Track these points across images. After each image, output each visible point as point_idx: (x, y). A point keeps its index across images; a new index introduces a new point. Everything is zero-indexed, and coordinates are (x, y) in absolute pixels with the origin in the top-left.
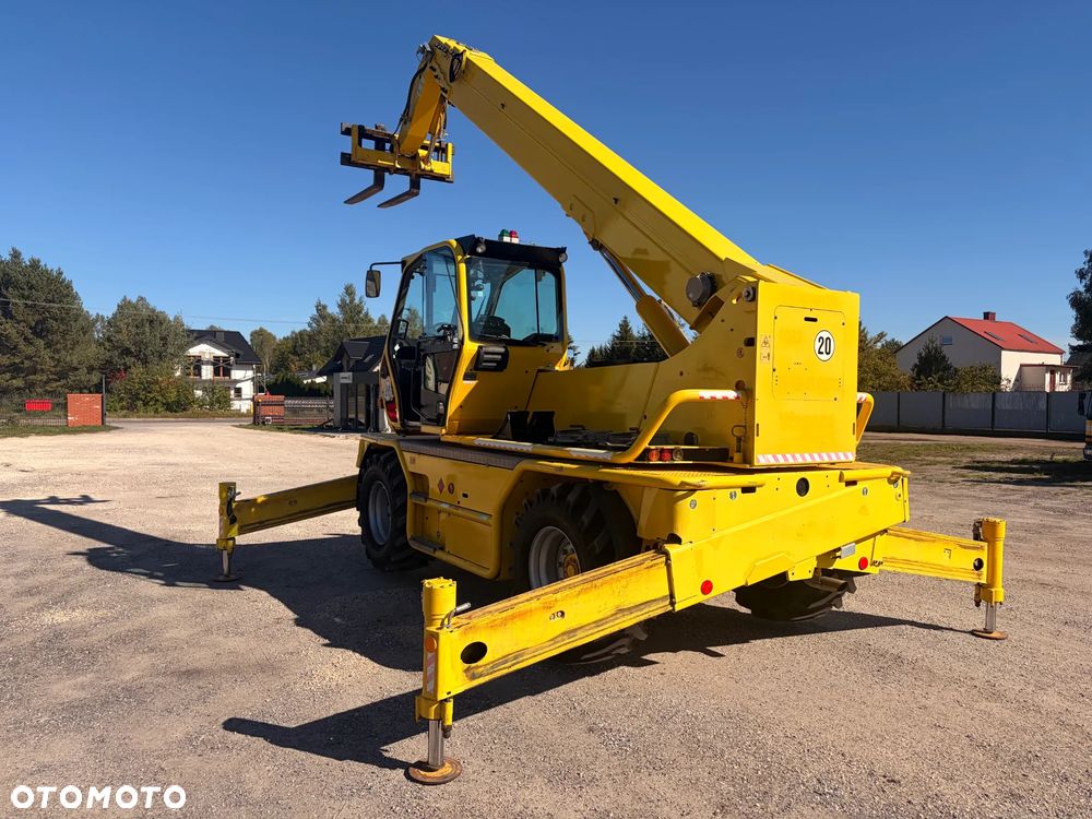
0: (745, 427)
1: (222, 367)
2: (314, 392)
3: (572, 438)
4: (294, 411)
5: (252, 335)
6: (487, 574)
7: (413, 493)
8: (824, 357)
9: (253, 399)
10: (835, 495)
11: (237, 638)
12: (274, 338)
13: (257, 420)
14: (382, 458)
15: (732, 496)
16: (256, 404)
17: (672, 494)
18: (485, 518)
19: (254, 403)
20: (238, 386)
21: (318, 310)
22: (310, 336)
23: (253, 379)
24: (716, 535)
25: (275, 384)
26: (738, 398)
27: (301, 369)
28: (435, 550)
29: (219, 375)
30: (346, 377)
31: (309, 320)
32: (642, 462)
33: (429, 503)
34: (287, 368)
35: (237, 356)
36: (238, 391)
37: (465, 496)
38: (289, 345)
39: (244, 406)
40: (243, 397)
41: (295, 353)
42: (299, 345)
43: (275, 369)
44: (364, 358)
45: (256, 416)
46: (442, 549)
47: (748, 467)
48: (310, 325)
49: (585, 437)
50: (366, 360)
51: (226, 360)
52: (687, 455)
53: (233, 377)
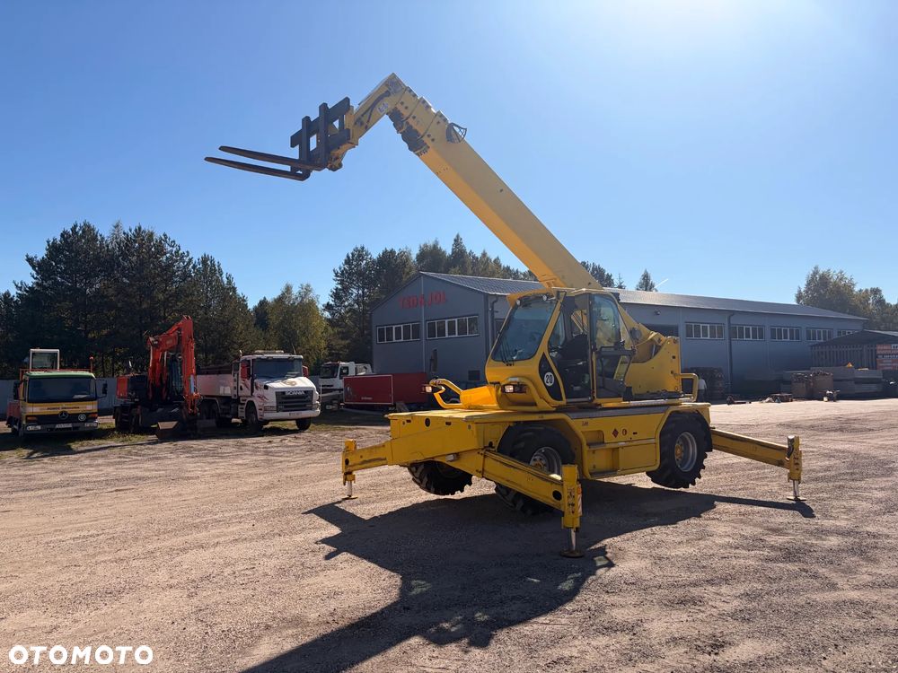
33: (608, 446)
37: (635, 433)
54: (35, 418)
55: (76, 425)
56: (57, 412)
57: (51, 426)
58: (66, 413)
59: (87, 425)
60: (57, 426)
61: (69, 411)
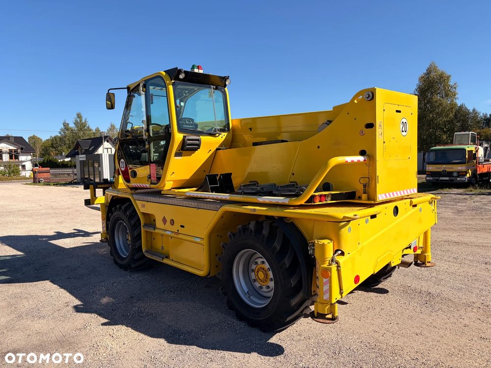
0: (368, 178)
1: (13, 155)
2: (64, 166)
3: (252, 189)
4: (55, 175)
5: (29, 139)
6: (201, 273)
7: (145, 225)
8: (404, 134)
9: (32, 170)
10: (409, 213)
11: (41, 321)
12: (41, 140)
13: (36, 181)
14: (123, 208)
15: (367, 222)
16: (34, 173)
17: (338, 224)
18: (198, 240)
19: (33, 172)
20: (23, 164)
21: (64, 126)
22: (60, 139)
23: (31, 160)
24: (360, 246)
25: (44, 162)
26: (365, 160)
27: (56, 155)
28: (163, 258)
29: (13, 159)
30: (82, 157)
31: (59, 130)
32: (310, 203)
33: (157, 231)
34: (49, 154)
35: (22, 149)
36: (24, 167)
37: (182, 226)
38: (50, 143)
39: (28, 174)
40: (27, 169)
41: (53, 147)
42: (54, 143)
43: (42, 155)
44: (89, 148)
45: (34, 178)
46: (167, 257)
47: (373, 202)
48: (60, 133)
49: (262, 188)
50: (91, 149)
51: (16, 151)
52: (334, 197)
53: (20, 160)
54: (430, 173)
55: (451, 178)
56: (440, 170)
57: (438, 178)
58: (445, 171)
59: (458, 179)
60: (441, 178)
61: (448, 170)
